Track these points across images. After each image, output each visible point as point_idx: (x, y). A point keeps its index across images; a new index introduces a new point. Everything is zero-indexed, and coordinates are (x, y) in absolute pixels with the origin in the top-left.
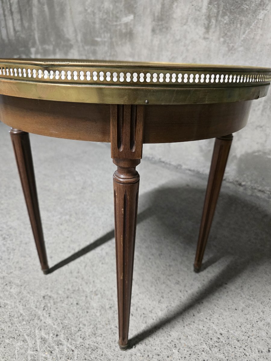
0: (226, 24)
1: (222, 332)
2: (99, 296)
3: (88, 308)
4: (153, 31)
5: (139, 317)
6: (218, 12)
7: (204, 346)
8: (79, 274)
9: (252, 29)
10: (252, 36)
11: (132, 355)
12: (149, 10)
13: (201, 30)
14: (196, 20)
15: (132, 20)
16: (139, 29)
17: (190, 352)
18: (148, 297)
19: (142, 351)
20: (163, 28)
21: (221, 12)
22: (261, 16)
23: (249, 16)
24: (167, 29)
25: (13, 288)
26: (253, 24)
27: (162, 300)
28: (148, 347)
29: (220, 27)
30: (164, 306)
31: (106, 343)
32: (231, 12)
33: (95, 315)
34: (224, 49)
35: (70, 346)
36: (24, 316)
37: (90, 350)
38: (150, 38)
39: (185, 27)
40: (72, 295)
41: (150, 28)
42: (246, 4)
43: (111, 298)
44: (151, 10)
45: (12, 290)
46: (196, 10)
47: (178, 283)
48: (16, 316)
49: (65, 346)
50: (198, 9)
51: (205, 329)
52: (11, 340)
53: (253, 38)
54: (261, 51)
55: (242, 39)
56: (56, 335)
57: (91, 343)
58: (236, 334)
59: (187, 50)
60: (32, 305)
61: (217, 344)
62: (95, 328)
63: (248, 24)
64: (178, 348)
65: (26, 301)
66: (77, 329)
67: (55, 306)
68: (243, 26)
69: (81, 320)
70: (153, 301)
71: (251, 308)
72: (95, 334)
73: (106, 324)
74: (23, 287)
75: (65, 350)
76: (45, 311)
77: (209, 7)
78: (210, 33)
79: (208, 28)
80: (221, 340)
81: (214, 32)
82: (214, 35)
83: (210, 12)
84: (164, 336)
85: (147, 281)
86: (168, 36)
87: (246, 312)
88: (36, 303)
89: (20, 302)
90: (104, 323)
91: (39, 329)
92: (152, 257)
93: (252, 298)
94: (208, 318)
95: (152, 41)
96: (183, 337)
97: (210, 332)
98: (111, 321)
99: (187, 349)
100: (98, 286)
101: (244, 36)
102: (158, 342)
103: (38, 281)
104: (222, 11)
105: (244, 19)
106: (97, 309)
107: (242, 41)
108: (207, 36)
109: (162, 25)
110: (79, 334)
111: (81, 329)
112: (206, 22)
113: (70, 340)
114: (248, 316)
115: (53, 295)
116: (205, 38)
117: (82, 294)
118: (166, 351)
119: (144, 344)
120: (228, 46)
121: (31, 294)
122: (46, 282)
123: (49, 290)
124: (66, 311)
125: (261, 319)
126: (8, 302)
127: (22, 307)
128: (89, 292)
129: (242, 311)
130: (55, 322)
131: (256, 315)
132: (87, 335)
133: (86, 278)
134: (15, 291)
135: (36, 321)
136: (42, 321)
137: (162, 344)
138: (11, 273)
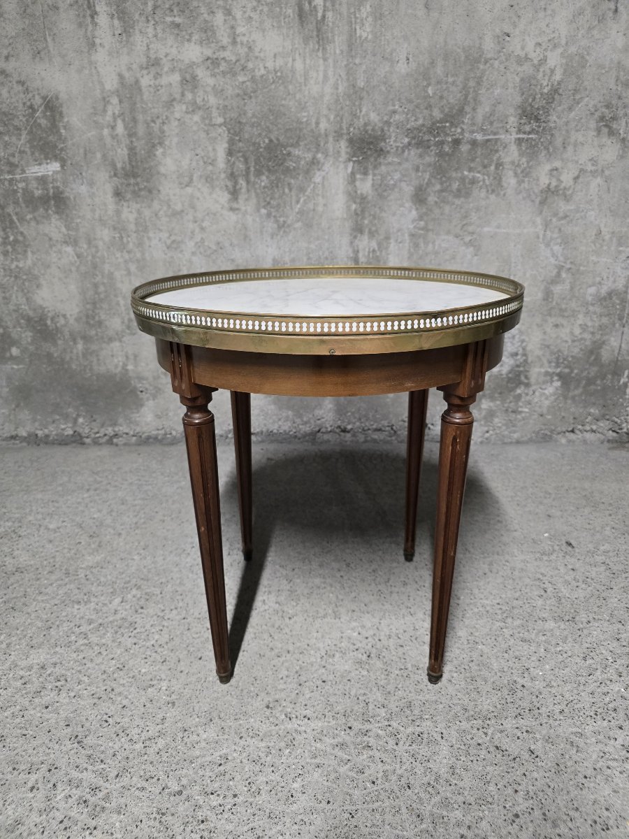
0: (264, 187)
1: (498, 601)
2: (337, 655)
3: (342, 676)
4: (118, 194)
5: (410, 643)
6: (249, 168)
7: (498, 624)
8: (276, 651)
9: (309, 197)
10: (311, 206)
11: (450, 681)
12: (99, 155)
13: (224, 197)
14: (209, 179)
15: (55, 172)
16: (78, 189)
17: (493, 638)
18: (393, 618)
19: (454, 669)
20: (140, 190)
21: (252, 169)
22: (318, 178)
23: (300, 178)
24: (150, 191)
25: (201, 732)
26: (309, 190)
27: (412, 611)
28: (455, 662)
29: (255, 192)
30: (420, 615)
31: (413, 690)
32: (269, 171)
33: (363, 676)
34: (270, 226)
35: (380, 725)
36: (275, 746)
37: (406, 710)
38: (111, 207)
39: (189, 190)
40: (303, 678)
41: (109, 188)
42: (291, 160)
43: (356, 647)
44: (104, 156)
45: (204, 736)
46: (205, 163)
47: (405, 584)
48: (262, 755)
49: (374, 730)
50: (210, 161)
51: (481, 609)
52: (299, 780)
53: (314, 210)
54: (329, 228)
55: (297, 210)
56: (347, 729)
57: (397, 704)
58: (509, 595)
59: (202, 229)
60: (264, 728)
61: (505, 615)
62: (382, 688)
63: (302, 190)
64: (480, 643)
65: (250, 730)
66: (363, 704)
67: (298, 705)
68: (293, 193)
69: (353, 693)
70: (403, 618)
71: (495, 565)
72: (389, 693)
74: (216, 720)
75: (380, 732)
76: (294, 720)
77: (229, 161)
78: (241, 201)
79: (234, 194)
80: (504, 608)
81: (247, 200)
82: (248, 204)
83: (233, 169)
85: (371, 602)
86: (156, 205)
87: (495, 570)
88: (267, 721)
89: (241, 738)
90: (383, 677)
91: (318, 741)
92: (342, 574)
93: (486, 555)
95: (118, 212)
96: (473, 630)
97: (488, 608)
98: (389, 668)
99: (488, 638)
100: (321, 645)
101: (299, 206)
102: (458, 652)
103: (229, 698)
104: (254, 167)
105: (292, 181)
106: (356, 670)
107: (298, 213)
108: (235, 205)
109: (137, 184)
110: (371, 706)
111: (367, 701)
112: (230, 184)
113: (371, 720)
114: (500, 573)
115: (277, 697)
116: (232, 209)
117: (314, 669)
118: (473, 653)
120: (277, 221)
121: (242, 718)
122: (242, 690)
123: (263, 695)
124: (322, 698)
125: (513, 569)
126: (224, 751)
127: (254, 740)
128: (319, 660)
129: (491, 572)
130: (326, 719)
131: (505, 568)
132: (383, 700)
133: (291, 648)
134: (211, 733)
135: (299, 737)
136: (308, 731)
137: (463, 650)
138: (164, 719)
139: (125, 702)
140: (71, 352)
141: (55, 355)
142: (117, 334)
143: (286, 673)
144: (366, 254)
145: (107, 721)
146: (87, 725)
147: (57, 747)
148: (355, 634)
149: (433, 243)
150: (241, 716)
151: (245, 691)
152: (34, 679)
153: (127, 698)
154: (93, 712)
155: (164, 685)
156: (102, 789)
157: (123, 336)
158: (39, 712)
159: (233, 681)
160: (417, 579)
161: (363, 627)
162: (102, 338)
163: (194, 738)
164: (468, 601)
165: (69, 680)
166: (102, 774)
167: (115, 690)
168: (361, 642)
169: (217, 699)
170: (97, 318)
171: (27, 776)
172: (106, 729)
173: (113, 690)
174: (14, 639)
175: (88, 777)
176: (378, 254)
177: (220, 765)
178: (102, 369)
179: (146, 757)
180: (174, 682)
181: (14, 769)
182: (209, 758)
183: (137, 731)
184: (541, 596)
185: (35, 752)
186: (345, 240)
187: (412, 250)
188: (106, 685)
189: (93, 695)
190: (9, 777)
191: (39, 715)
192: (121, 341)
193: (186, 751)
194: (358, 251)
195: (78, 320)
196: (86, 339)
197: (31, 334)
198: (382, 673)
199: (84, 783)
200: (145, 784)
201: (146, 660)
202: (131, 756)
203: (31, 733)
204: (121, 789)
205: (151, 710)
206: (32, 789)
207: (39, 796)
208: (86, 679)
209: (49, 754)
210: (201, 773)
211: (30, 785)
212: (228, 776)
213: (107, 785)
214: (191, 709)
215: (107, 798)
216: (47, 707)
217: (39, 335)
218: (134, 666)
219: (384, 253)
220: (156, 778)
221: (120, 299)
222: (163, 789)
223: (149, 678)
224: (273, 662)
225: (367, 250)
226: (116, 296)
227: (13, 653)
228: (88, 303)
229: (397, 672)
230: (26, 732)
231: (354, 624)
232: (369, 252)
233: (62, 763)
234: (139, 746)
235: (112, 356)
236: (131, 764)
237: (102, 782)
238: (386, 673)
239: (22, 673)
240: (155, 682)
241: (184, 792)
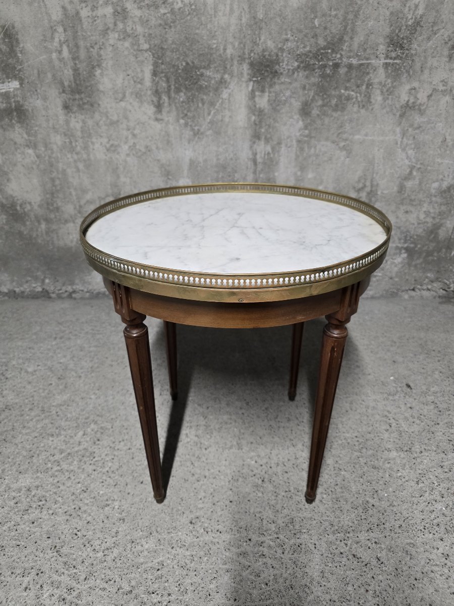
0: (183, 102)
1: (356, 435)
2: (241, 480)
3: (244, 497)
4: (66, 107)
5: (293, 470)
6: (170, 86)
7: (356, 454)
8: (196, 476)
9: (217, 110)
10: (219, 117)
11: (321, 501)
12: (49, 75)
13: (150, 110)
14: (138, 95)
15: (16, 89)
16: (35, 103)
17: (352, 465)
18: (280, 449)
19: (324, 491)
20: (84, 104)
21: (173, 87)
22: (225, 95)
23: (211, 94)
24: (92, 105)
25: (144, 543)
26: (218, 104)
27: (294, 442)
28: (325, 486)
29: (175, 106)
30: (300, 446)
31: (294, 509)
32: (186, 88)
33: (259, 497)
34: (188, 133)
35: (271, 537)
36: (197, 554)
37: (289, 525)
38: (62, 118)
39: (123, 104)
40: (216, 499)
41: (59, 102)
42: (204, 80)
43: (254, 473)
44: (54, 76)
45: (146, 547)
46: (135, 82)
47: (289, 420)
48: (188, 562)
49: (267, 541)
50: (138, 80)
51: (344, 441)
52: (214, 582)
53: (222, 120)
54: (234, 135)
55: (208, 121)
56: (248, 541)
57: (283, 520)
58: (364, 430)
59: (134, 136)
60: (189, 540)
61: (361, 446)
62: (272, 507)
63: (212, 104)
64: (343, 469)
65: (179, 542)
66: (259, 521)
67: (213, 521)
68: (206, 106)
69: (252, 511)
70: (288, 448)
71: (354, 404)
72: (278, 511)
73: (277, 496)
74: (155, 533)
75: (271, 543)
76: (210, 533)
77: (154, 80)
78: (164, 113)
79: (159, 107)
80: (361, 440)
81: (169, 112)
82: (170, 116)
83: (157, 87)
84: (325, 469)
85: (264, 435)
86: (97, 116)
87: (354, 409)
88: (191, 534)
89: (173, 548)
90: (273, 498)
91: (227, 550)
92: (243, 411)
93: (348, 395)
94: (337, 431)
95: (67, 122)
96: (338, 459)
97: (349, 441)
98: (277, 491)
99: (348, 465)
100: (229, 472)
101: (210, 117)
102: (327, 477)
103: (163, 515)
104: (174, 85)
105: (205, 97)
106: (254, 492)
107: (209, 123)
108: (159, 116)
109: (82, 99)
110: (265, 522)
111: (262, 518)
112: (155, 99)
113: (265, 533)
114: (358, 411)
115: (198, 514)
116: (157, 120)
117: (223, 491)
118: (338, 478)
119: (320, 486)
120: (193, 130)
121: (173, 532)
122: (172, 509)
123: (187, 512)
124: (230, 515)
125: (367, 407)
126: (161, 559)
127: (182, 549)
128: (227, 483)
129: (351, 409)
130: (233, 533)
131: (361, 406)
132: (273, 517)
133: (207, 474)
134: (150, 544)
135: (214, 548)
136: (220, 542)
137: (330, 475)
138: (117, 533)
139: (89, 519)
140: (37, 230)
141: (25, 233)
142: (71, 217)
143: (203, 494)
144: (263, 156)
145: (76, 534)
146: (63, 537)
147: (42, 555)
148: (253, 462)
149: (315, 147)
150: (172, 530)
151: (175, 510)
152: (23, 499)
153: (90, 515)
154: (66, 526)
155: (117, 504)
156: (75, 589)
157: (76, 219)
158: (28, 526)
159: (166, 501)
160: (297, 416)
161: (259, 456)
162: (60, 220)
163: (139, 548)
164: (334, 434)
165: (48, 500)
166: (75, 577)
167: (82, 509)
168: (257, 469)
169: (155, 516)
170: (55, 205)
171: (22, 579)
172: (76, 541)
173: (80, 509)
174: (6, 466)
175: (65, 579)
176: (272, 156)
177: (158, 570)
178: (61, 243)
179: (105, 564)
180: (123, 502)
181: (12, 573)
182: (150, 565)
183: (98, 542)
184: (387, 430)
185: (26, 559)
186: (247, 145)
187: (298, 153)
188: (75, 504)
189: (66, 512)
190: (9, 579)
191: (28, 529)
192: (74, 222)
193: (134, 559)
194: (256, 154)
195: (40, 206)
196: (48, 221)
197: (4, 217)
198: (272, 495)
199: (62, 585)
200: (106, 586)
201: (103, 484)
202: (95, 563)
203: (23, 544)
204: (89, 590)
205: (108, 526)
206: (26, 588)
207: (31, 594)
208: (60, 499)
209: (36, 561)
210: (145, 576)
211: (24, 586)
212: (164, 579)
213: (79, 586)
214: (137, 525)
215: (79, 596)
216: (33, 523)
217: (11, 218)
218: (94, 488)
219: (276, 155)
220: (113, 580)
221: (72, 190)
222: (119, 589)
223: (105, 498)
224: (194, 486)
225: (263, 153)
226: (69, 188)
227: (7, 478)
228: (47, 193)
229: (283, 494)
230: (19, 543)
231: (252, 454)
232: (265, 154)
233: (45, 568)
234: (100, 555)
235: (68, 233)
236: (95, 569)
237: (75, 584)
238: (275, 494)
239: (14, 494)
240: (109, 502)
241: (133, 592)
